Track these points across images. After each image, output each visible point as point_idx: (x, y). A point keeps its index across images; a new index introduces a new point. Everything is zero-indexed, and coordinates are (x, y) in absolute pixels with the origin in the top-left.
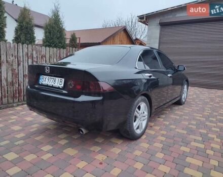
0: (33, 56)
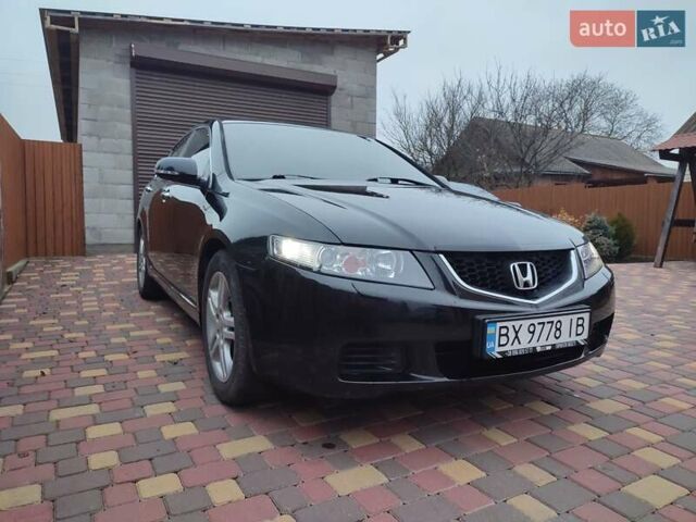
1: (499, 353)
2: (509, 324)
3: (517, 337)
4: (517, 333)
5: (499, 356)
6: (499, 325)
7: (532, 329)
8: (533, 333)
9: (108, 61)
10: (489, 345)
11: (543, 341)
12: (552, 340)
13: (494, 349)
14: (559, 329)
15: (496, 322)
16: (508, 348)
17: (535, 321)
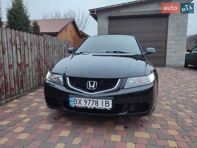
0: (16, 43)
1: (74, 106)
2: (77, 99)
3: (80, 102)
4: (80, 101)
5: (74, 107)
6: (73, 98)
7: (85, 101)
8: (86, 102)
9: (103, 19)
10: (71, 103)
11: (90, 105)
12: (94, 106)
13: (72, 104)
14: (97, 103)
15: (72, 97)
16: (77, 105)
17: (87, 99)
